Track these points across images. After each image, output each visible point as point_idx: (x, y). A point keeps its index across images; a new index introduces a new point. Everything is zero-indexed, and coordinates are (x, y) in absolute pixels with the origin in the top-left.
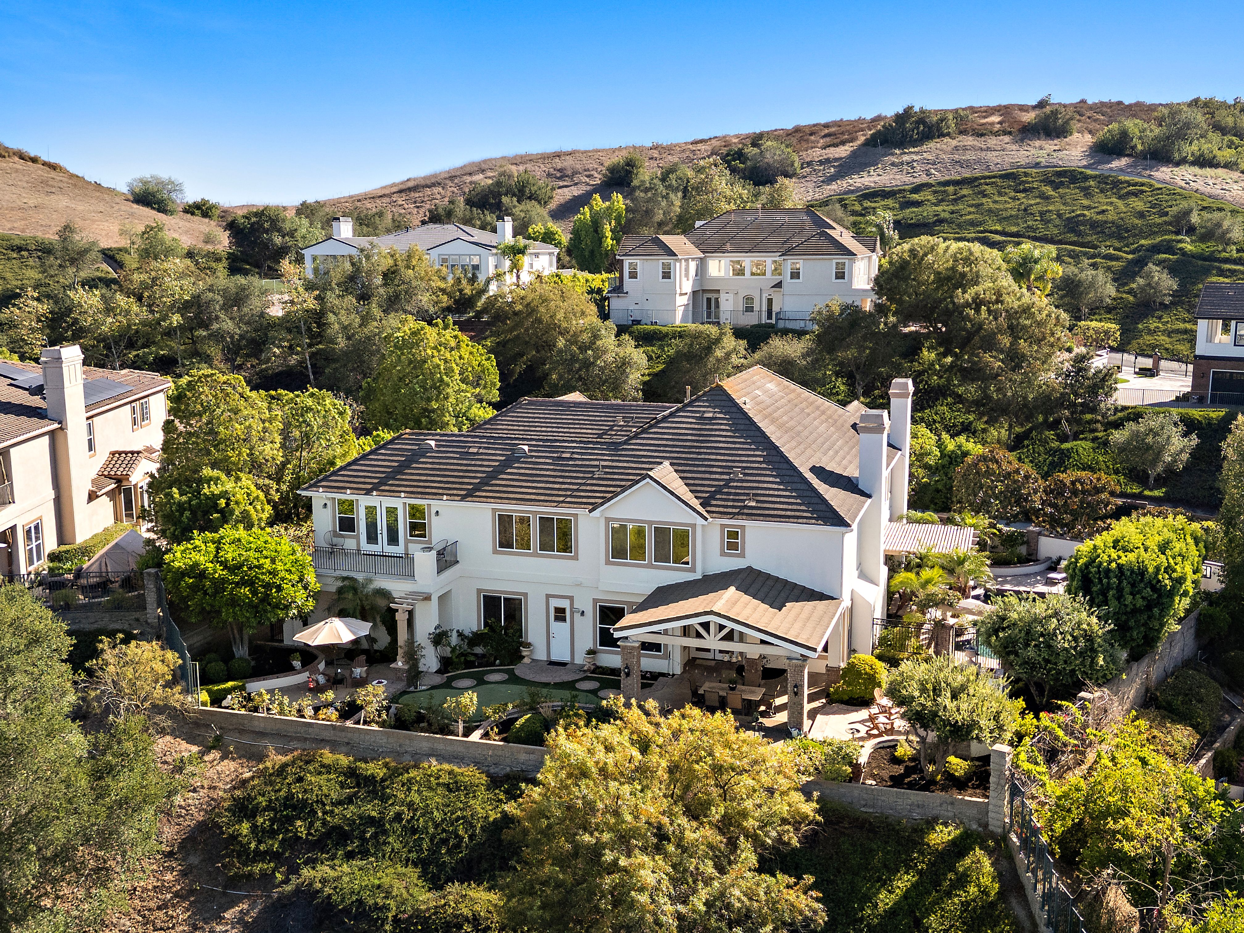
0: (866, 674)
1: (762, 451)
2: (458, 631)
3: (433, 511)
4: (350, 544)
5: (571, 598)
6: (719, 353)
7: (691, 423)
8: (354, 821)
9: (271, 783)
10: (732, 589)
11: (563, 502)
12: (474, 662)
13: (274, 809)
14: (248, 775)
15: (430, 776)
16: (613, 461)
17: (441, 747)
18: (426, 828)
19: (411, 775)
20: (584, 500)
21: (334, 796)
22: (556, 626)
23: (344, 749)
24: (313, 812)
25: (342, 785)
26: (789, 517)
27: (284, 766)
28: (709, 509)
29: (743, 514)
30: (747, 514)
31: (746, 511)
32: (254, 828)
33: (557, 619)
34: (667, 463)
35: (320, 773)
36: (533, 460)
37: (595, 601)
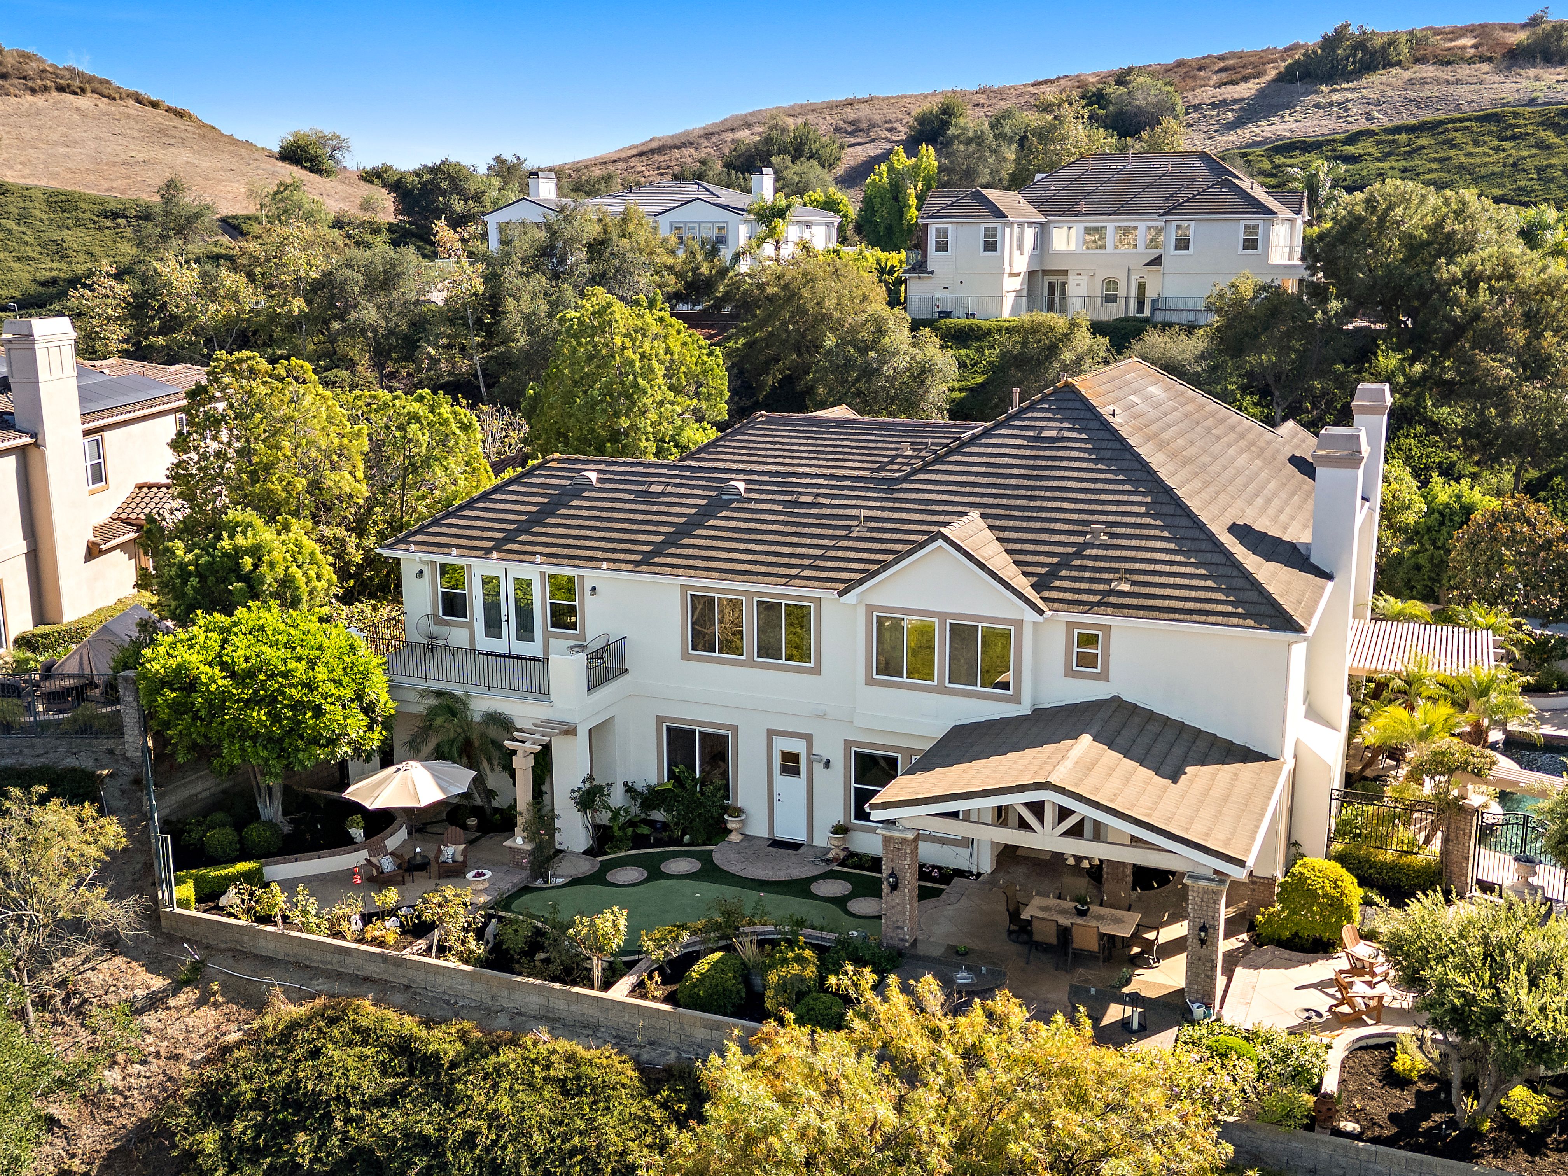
0: (1325, 896)
1: (1144, 494)
2: (625, 784)
3: (588, 588)
4: (458, 636)
5: (809, 738)
6: (1068, 356)
7: (1019, 447)
8: (394, 1141)
9: (267, 1058)
10: (1086, 739)
11: (796, 577)
12: (648, 837)
13: (264, 1107)
14: (233, 1037)
15: (534, 1062)
16: (883, 509)
17: (560, 1005)
18: (517, 1165)
19: (502, 1059)
20: (832, 575)
21: (368, 1088)
22: (783, 783)
23: (399, 998)
24: (328, 1118)
25: (385, 1069)
26: (1191, 612)
27: (294, 1025)
28: (1046, 594)
29: (1108, 605)
30: (1114, 606)
31: (1112, 600)
32: (226, 1141)
33: (785, 770)
34: (975, 514)
35: (350, 1044)
36: (752, 505)
37: (848, 744)
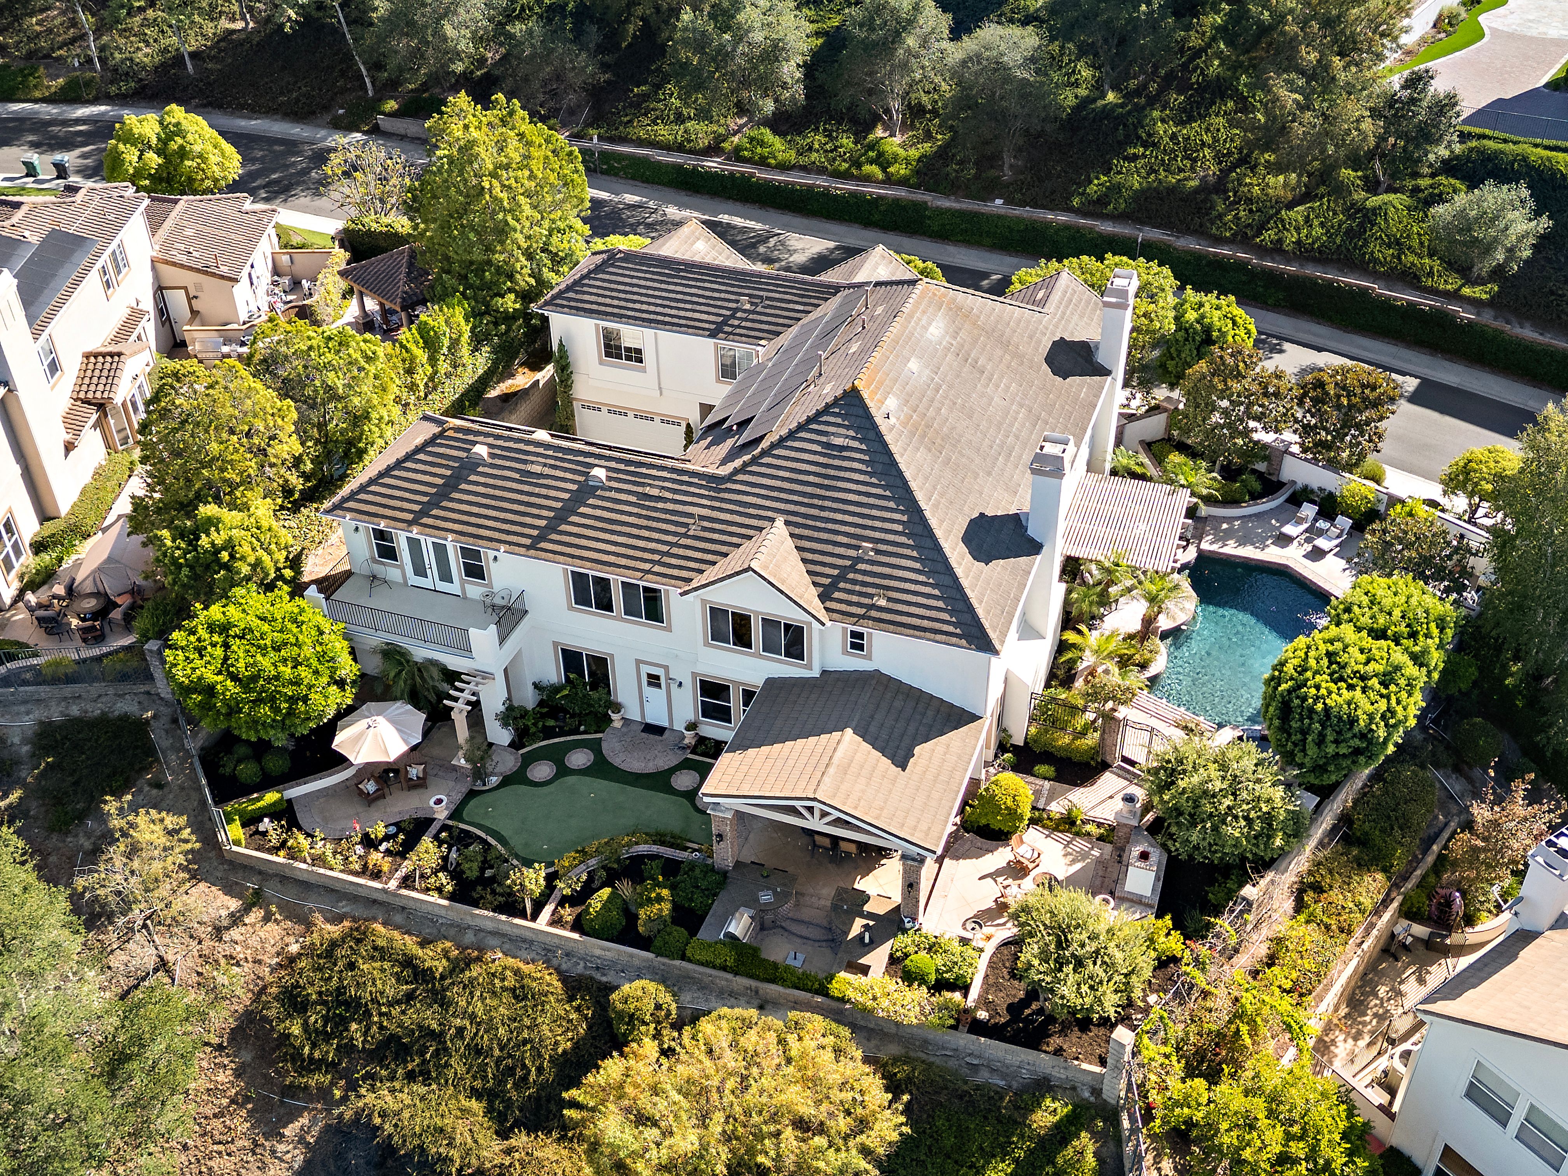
1: (902, 512)
3: (491, 558)
4: (393, 573)
5: (666, 668)
7: (815, 453)
8: (413, 1031)
9: (320, 969)
10: (849, 731)
11: (649, 572)
12: (554, 727)
14: (294, 948)
15: (494, 975)
16: (712, 508)
17: (506, 929)
18: (491, 1049)
19: (475, 974)
20: (676, 572)
21: (390, 992)
22: (649, 691)
23: (398, 918)
24: (368, 1014)
25: (398, 978)
26: (924, 629)
27: (334, 943)
28: (829, 604)
29: (870, 618)
30: (875, 619)
31: (873, 613)
33: (650, 684)
34: (780, 522)
35: (372, 958)
36: (613, 494)
37: (694, 675)
